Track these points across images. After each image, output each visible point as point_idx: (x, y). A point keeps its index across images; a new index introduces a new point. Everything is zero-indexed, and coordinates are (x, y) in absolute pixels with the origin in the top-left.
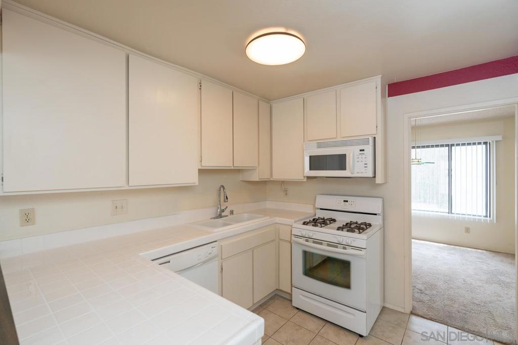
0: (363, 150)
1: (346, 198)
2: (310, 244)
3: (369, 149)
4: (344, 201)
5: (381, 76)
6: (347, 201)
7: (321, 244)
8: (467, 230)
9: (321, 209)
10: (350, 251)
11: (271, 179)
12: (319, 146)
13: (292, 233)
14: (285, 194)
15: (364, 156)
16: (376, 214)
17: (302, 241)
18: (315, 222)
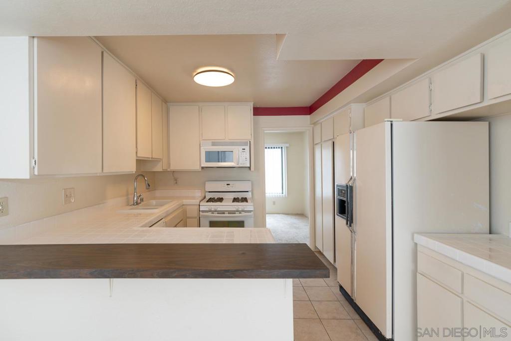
0: (244, 149)
1: (228, 183)
2: (216, 214)
3: (247, 148)
4: (227, 185)
5: (253, 103)
6: (229, 184)
7: (224, 213)
8: (274, 203)
9: (209, 192)
10: (243, 214)
11: (169, 170)
12: (214, 144)
13: (201, 210)
14: (175, 182)
15: (245, 153)
16: (248, 192)
17: (209, 214)
18: (211, 200)
